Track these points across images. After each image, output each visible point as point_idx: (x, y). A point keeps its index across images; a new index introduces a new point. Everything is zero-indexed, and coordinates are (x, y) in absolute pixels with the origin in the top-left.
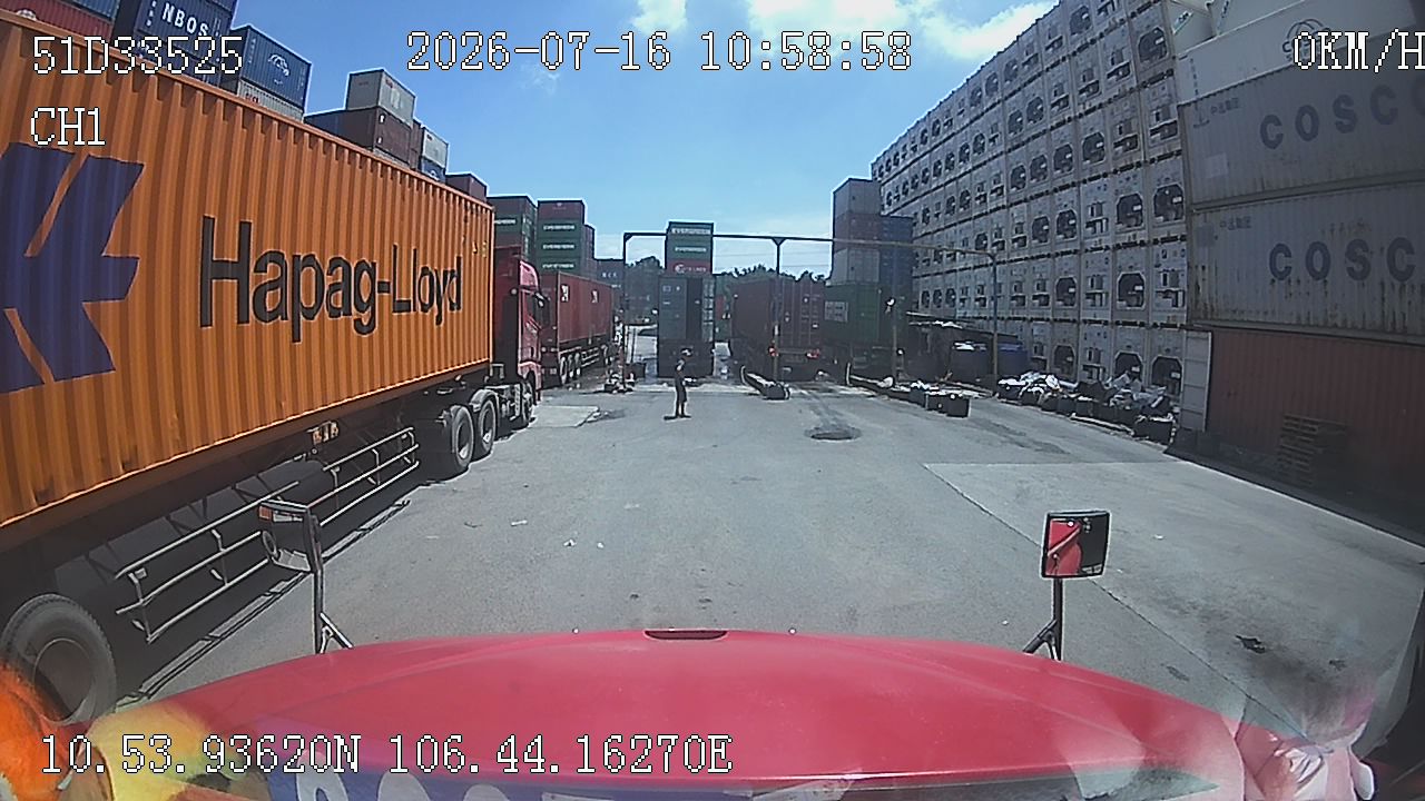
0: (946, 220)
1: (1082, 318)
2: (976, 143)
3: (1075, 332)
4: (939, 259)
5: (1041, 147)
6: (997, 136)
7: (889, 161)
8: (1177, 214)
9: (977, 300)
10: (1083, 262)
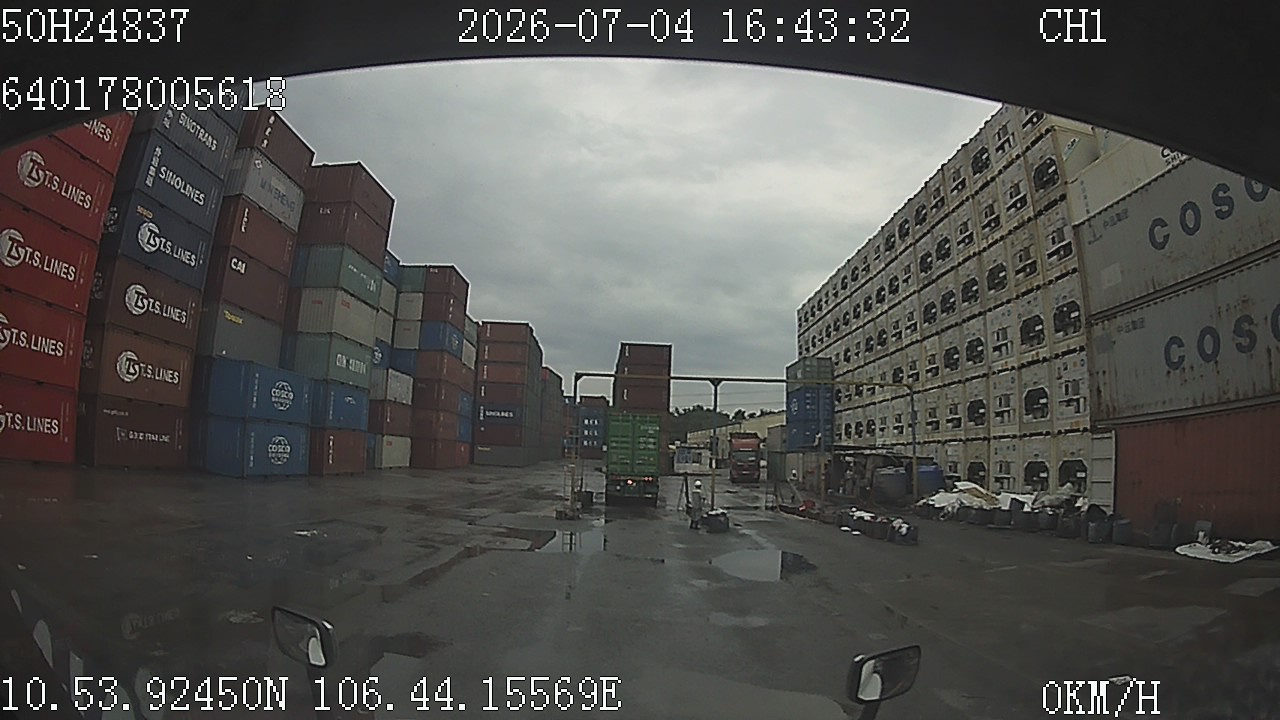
0: (865, 358)
1: (992, 435)
2: (891, 285)
3: (986, 448)
4: (859, 393)
5: (950, 283)
6: (909, 277)
7: (814, 307)
8: (1075, 328)
9: (895, 428)
10: (991, 383)
